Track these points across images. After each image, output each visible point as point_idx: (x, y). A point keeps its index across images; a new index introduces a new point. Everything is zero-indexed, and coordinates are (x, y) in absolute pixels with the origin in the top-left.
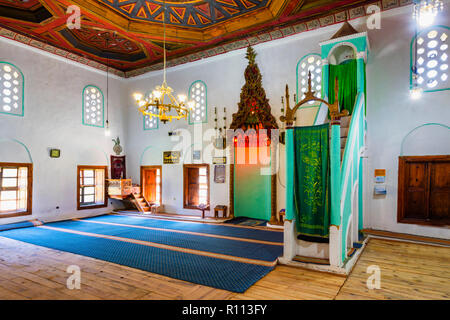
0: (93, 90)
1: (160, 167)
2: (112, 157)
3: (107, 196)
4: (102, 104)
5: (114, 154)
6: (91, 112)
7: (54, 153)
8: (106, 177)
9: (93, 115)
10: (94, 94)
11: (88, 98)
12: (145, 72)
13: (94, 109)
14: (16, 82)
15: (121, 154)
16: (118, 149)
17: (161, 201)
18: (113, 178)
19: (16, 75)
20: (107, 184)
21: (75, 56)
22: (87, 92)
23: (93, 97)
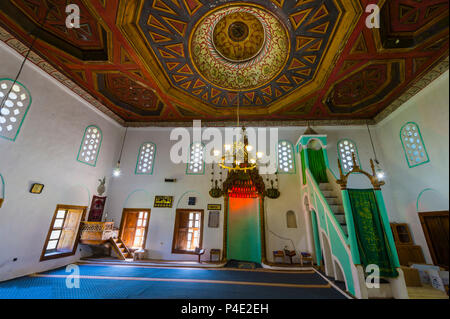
0: (95, 131)
1: (149, 211)
2: (95, 197)
3: (78, 240)
4: (99, 145)
5: (97, 194)
6: (88, 150)
7: (35, 188)
8: (83, 219)
9: (89, 153)
10: (94, 134)
11: (88, 137)
12: (148, 126)
13: (90, 147)
14: (20, 104)
15: (104, 195)
16: (101, 190)
17: (144, 246)
18: (89, 220)
19: (23, 97)
20: (82, 227)
21: (90, 97)
22: (89, 131)
23: (94, 136)
